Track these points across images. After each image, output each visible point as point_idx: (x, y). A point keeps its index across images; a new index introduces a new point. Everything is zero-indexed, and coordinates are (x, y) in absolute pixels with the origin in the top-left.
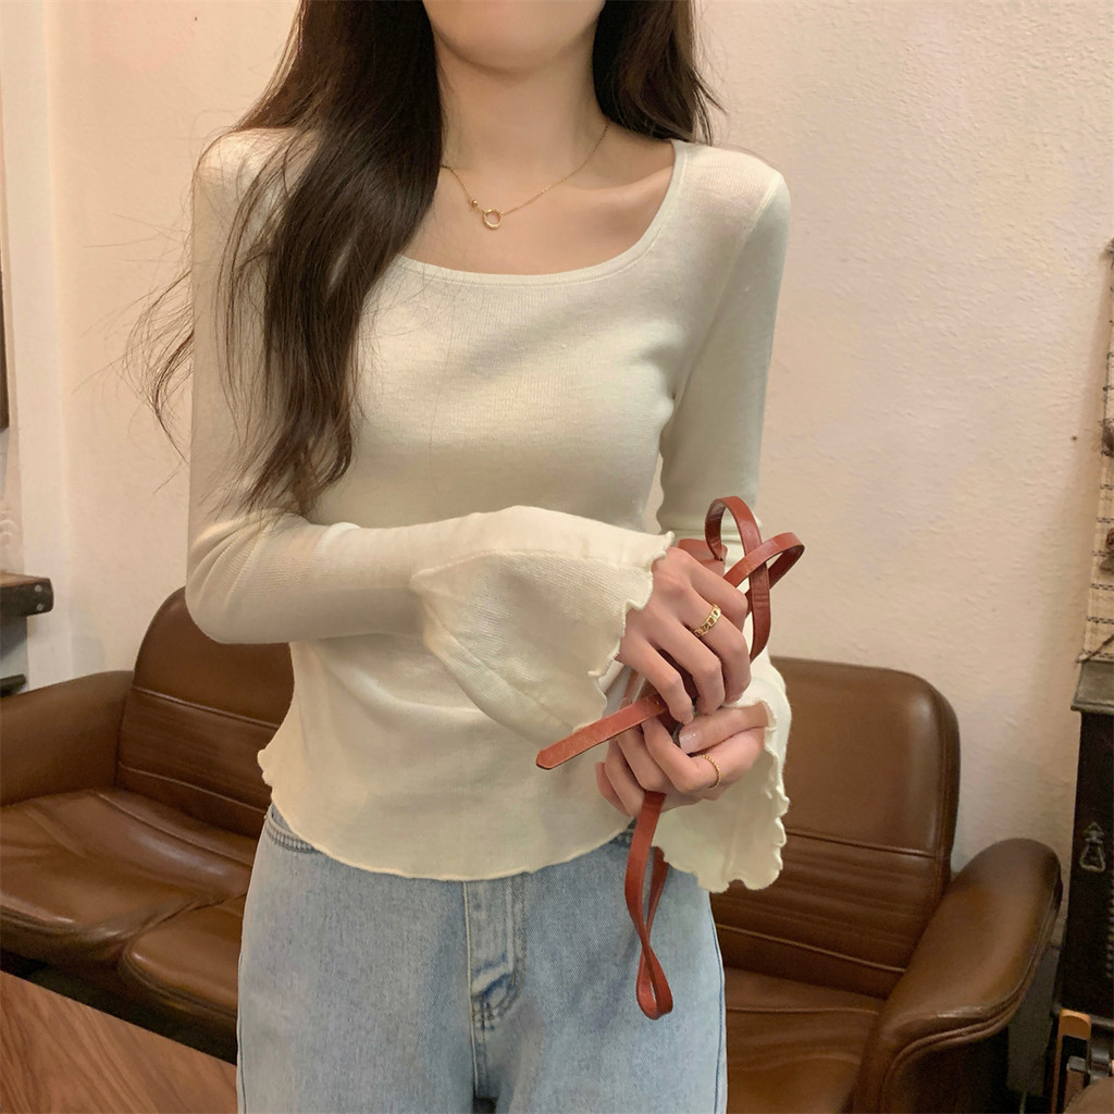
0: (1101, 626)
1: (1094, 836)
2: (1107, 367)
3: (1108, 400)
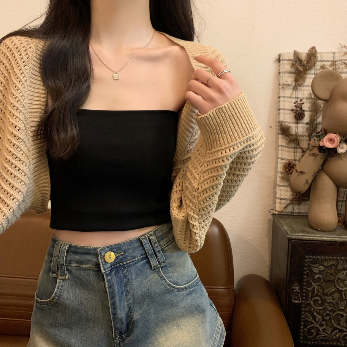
1: (297, 289)
2: (279, 102)
3: (280, 114)
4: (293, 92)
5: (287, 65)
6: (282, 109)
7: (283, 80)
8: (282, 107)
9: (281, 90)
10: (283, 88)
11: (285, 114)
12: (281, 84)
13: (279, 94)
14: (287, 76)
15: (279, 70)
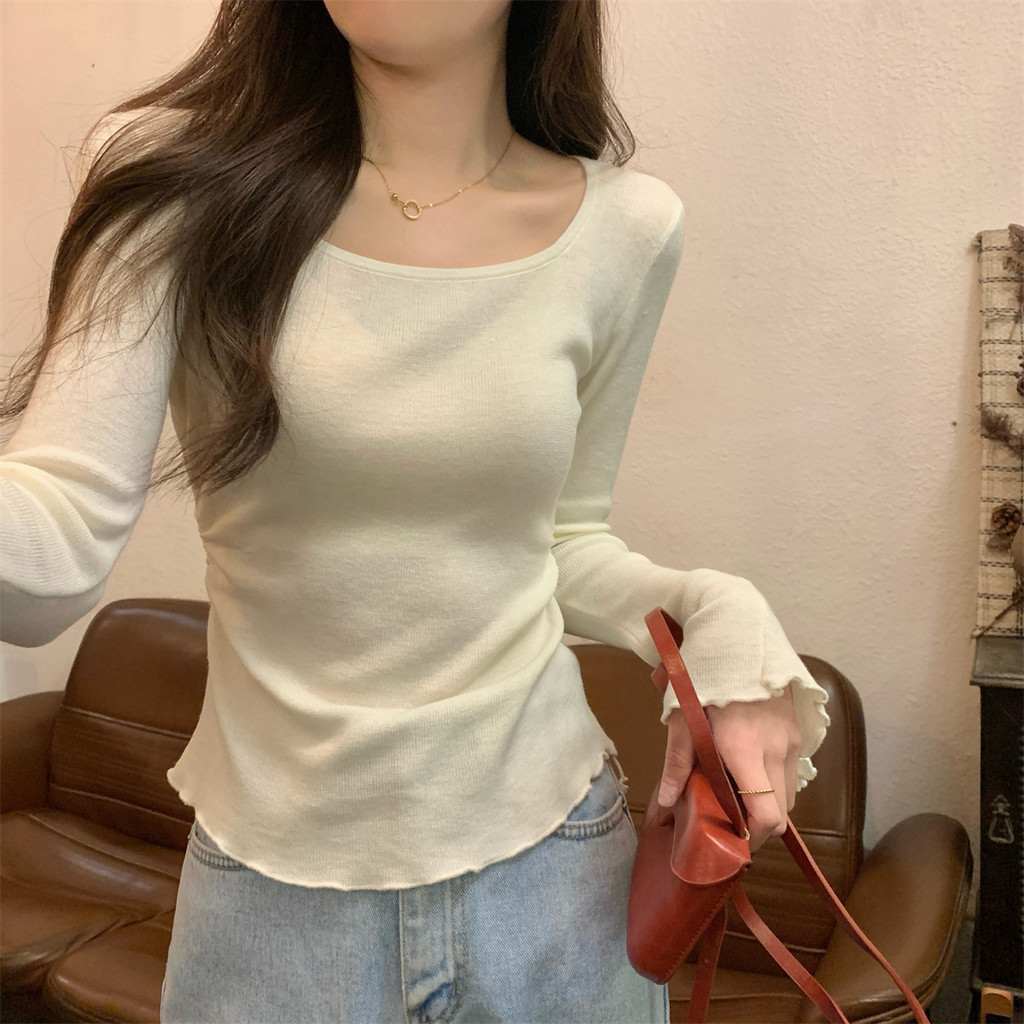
0: (992, 602)
1: (1001, 808)
2: (981, 355)
3: (984, 386)
4: (1014, 327)
5: (997, 260)
6: (988, 372)
7: (989, 299)
11: (995, 385)
13: (981, 337)
14: (1000, 289)
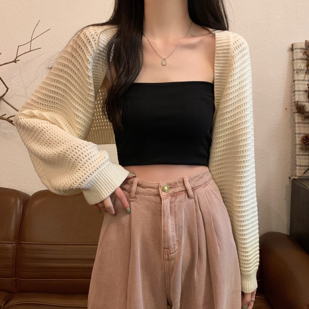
0: (302, 168)
2: (294, 85)
3: (296, 95)
4: (305, 76)
5: (300, 52)
6: (297, 91)
7: (297, 66)
8: (297, 89)
9: (296, 75)
10: (297, 72)
11: (300, 95)
12: (295, 69)
13: (294, 78)
14: (300, 62)
15: (293, 58)
